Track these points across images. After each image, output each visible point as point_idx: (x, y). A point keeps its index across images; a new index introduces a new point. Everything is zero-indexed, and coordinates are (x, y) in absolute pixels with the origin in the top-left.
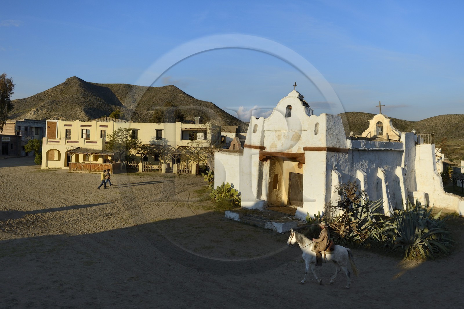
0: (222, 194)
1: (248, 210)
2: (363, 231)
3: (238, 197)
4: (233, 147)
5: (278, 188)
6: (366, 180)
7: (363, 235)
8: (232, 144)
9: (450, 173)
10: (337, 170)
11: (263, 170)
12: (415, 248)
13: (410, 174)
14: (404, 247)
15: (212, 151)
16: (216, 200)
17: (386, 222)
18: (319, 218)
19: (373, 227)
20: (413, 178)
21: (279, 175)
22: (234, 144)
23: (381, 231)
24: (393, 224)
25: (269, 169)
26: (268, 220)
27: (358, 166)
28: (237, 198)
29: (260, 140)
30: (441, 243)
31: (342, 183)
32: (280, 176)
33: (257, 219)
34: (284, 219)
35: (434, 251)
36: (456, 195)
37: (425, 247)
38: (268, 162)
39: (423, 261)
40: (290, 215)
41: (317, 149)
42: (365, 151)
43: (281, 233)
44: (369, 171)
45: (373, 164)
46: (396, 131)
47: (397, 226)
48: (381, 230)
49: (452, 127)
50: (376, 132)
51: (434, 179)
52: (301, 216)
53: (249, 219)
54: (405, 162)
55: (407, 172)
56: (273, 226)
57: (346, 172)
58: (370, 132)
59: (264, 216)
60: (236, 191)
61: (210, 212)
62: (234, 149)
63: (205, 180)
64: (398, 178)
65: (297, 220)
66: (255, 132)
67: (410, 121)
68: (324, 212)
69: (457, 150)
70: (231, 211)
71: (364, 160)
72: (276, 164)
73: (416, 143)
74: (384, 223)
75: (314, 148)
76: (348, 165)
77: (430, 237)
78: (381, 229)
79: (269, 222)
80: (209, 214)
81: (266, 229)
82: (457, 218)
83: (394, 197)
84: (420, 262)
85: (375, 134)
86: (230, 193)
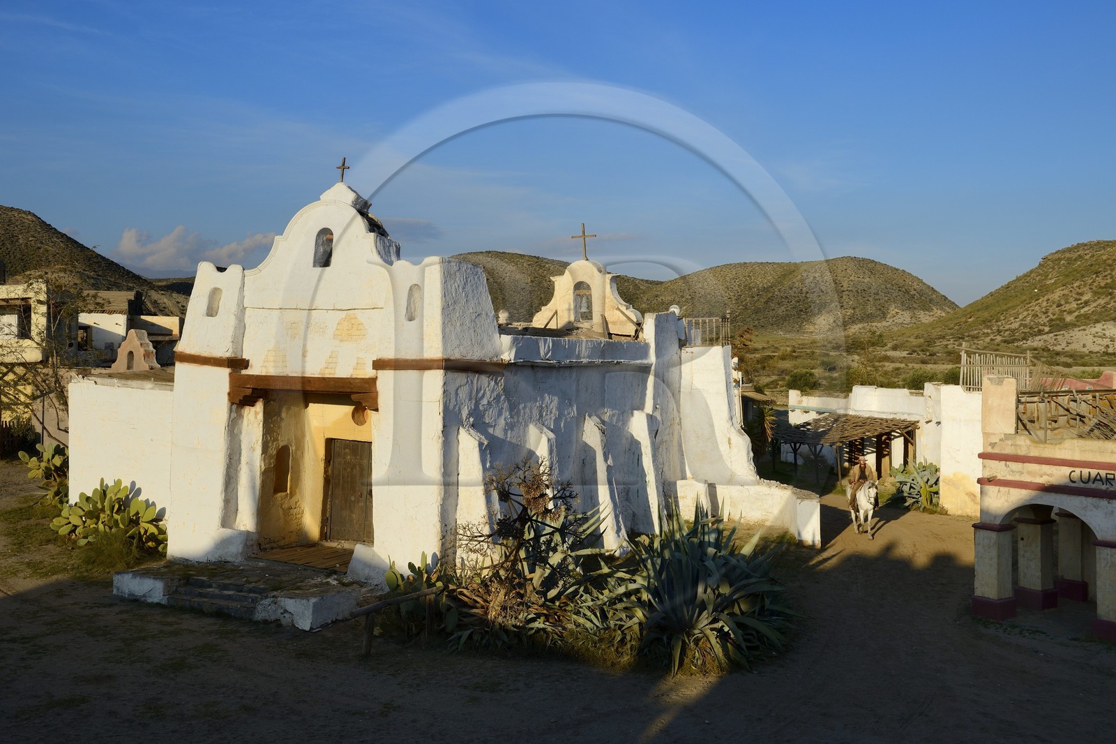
0: (98, 518)
1: (193, 566)
2: (554, 603)
3: (157, 527)
4: (126, 361)
5: (291, 488)
6: (554, 454)
7: (556, 614)
8: (122, 354)
9: (767, 425)
10: (473, 425)
11: (241, 433)
12: (697, 641)
13: (668, 430)
14: (670, 639)
15: (56, 375)
16: (75, 542)
17: (615, 572)
18: (425, 576)
19: (582, 589)
20: (675, 443)
21: (292, 448)
22: (131, 353)
23: (606, 599)
24: (636, 577)
25: (261, 429)
26: (263, 593)
27: (531, 412)
28: (152, 529)
29: (230, 339)
30: (766, 621)
31: (488, 465)
32: (296, 452)
33: (225, 592)
34: (316, 586)
35: (748, 644)
36: (785, 485)
37: (722, 635)
38: (259, 406)
39: (722, 677)
40: (331, 572)
41: (414, 363)
42: (550, 368)
43: (307, 628)
44: (562, 425)
45: (571, 405)
46: (627, 309)
47: (649, 582)
48: (605, 596)
49: (756, 298)
50: (572, 312)
51: (730, 443)
52: (367, 571)
53: (200, 595)
54: (655, 399)
55: (661, 424)
56: (282, 611)
57: (498, 432)
58: (556, 312)
59: (250, 579)
60: (149, 505)
61: (58, 583)
62: (129, 368)
63: (30, 475)
64: (638, 444)
65: (355, 585)
66: (214, 314)
67: (647, 281)
68: (438, 554)
69: (771, 362)
70: (135, 574)
71: (549, 395)
72: (284, 415)
73: (682, 344)
74: (610, 575)
75: (406, 361)
76: (504, 410)
77: (736, 605)
78: (602, 594)
79: (267, 597)
80: (58, 590)
81: (257, 623)
82: (793, 548)
83: (628, 499)
84: (713, 678)
85: (569, 317)
86: (129, 513)
